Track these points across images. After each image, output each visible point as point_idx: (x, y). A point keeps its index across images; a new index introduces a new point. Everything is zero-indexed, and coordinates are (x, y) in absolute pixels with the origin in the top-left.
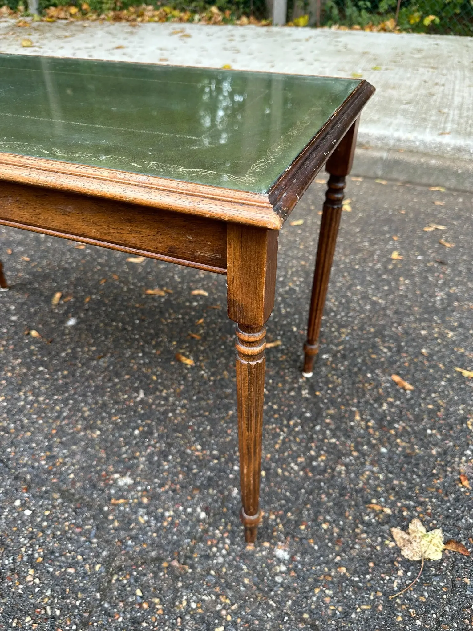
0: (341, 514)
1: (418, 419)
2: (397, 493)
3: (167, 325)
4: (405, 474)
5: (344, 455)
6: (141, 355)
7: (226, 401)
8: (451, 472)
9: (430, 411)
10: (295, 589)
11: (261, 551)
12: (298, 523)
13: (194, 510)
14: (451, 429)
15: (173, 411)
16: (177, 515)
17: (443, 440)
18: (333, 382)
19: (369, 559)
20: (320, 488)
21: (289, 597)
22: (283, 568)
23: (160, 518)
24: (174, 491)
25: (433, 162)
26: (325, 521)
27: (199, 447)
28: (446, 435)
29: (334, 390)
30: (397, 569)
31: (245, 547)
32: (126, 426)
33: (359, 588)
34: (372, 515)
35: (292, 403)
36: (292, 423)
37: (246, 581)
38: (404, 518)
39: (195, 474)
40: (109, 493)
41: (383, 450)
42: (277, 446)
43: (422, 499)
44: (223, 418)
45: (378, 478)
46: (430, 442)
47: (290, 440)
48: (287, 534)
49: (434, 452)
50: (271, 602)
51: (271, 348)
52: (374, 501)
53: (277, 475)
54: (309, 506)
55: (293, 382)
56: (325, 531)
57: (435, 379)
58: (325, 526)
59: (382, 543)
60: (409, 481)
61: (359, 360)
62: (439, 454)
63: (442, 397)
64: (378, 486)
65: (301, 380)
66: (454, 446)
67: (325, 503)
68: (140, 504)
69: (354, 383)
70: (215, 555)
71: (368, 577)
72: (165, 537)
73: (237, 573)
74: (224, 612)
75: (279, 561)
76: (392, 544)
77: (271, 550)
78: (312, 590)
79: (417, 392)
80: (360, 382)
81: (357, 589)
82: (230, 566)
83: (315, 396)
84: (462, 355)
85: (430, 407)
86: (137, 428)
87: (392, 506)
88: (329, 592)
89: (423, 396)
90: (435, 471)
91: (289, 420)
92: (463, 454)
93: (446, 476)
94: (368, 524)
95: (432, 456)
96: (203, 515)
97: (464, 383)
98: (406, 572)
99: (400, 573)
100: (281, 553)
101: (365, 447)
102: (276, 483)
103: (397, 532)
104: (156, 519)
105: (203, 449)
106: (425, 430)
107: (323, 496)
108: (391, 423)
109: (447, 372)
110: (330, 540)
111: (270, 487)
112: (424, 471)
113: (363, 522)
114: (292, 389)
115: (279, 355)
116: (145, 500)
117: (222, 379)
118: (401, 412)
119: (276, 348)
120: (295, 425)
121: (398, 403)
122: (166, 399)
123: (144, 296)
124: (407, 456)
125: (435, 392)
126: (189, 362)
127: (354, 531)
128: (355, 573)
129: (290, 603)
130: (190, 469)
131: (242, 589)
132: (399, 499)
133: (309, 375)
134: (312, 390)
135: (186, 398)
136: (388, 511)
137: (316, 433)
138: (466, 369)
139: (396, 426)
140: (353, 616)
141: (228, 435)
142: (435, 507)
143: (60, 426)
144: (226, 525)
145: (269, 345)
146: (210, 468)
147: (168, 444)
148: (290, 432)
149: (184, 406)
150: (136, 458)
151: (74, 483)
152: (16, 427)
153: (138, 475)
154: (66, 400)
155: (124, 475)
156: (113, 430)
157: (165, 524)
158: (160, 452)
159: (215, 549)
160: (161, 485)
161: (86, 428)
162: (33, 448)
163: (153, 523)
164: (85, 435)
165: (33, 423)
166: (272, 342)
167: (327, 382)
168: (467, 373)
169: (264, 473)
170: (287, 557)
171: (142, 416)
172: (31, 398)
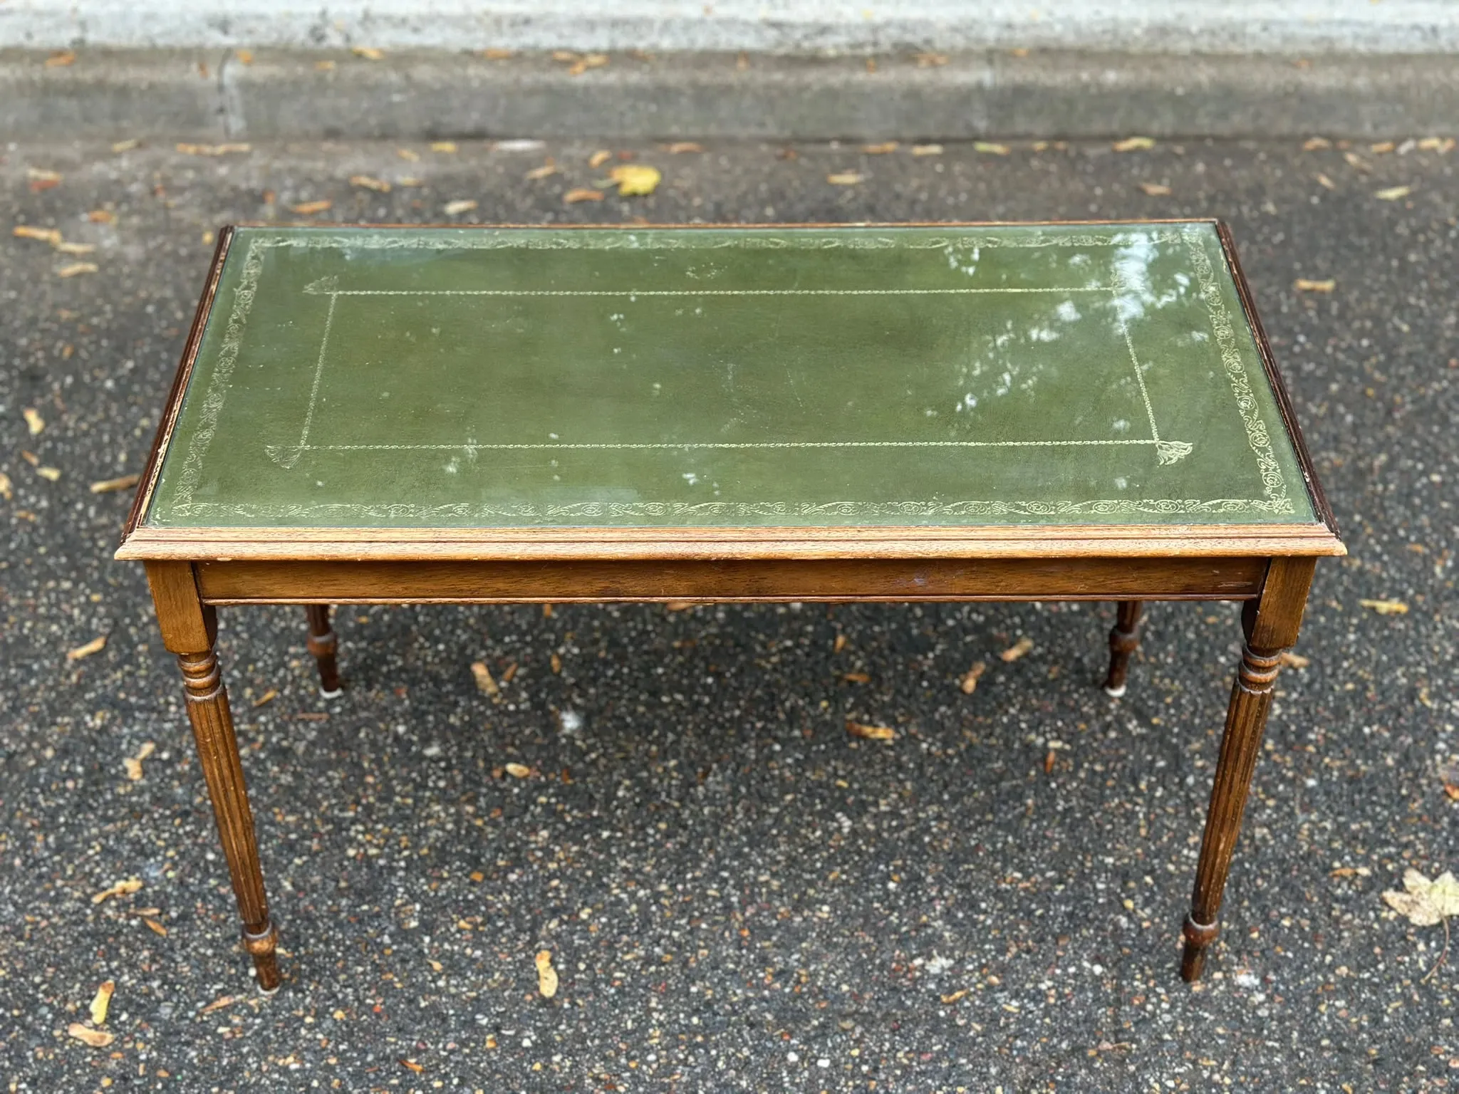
0: (1300, 898)
1: (1340, 714)
2: (1364, 843)
3: (775, 670)
4: (1363, 811)
5: (1255, 810)
6: (777, 747)
7: (1005, 785)
8: (1429, 785)
9: (1353, 695)
10: (1292, 1017)
11: (1215, 986)
12: (1244, 932)
13: (1080, 967)
14: (1399, 715)
15: (927, 830)
16: (1059, 983)
17: (1394, 738)
18: (1169, 692)
19: (1371, 945)
20: (1247, 872)
21: (1292, 1029)
22: (1262, 997)
23: (1038, 996)
24: (1028, 951)
25: (1111, 77)
26: (1282, 916)
27: (1018, 875)
28: (1395, 728)
29: (1177, 704)
30: (1415, 945)
31: (1189, 991)
32: (865, 882)
33: (1376, 985)
34: (1345, 885)
35: (1123, 751)
36: (1143, 785)
37: (1220, 1030)
38: (1391, 875)
39: (1041, 917)
40: (929, 991)
41: (1311, 783)
42: (1143, 832)
43: (1404, 839)
44: (1023, 815)
45: (1325, 829)
46: (1375, 748)
47: (1157, 816)
48: (1238, 953)
49: (1390, 762)
50: (1270, 1044)
51: (1019, 658)
52: (1337, 864)
53: (1171, 875)
54: (1246, 903)
55: (1099, 714)
56: (1290, 929)
57: (1334, 632)
58: (1286, 923)
59: (1377, 918)
60: (1373, 819)
61: (1191, 636)
62: (1399, 763)
63: (1362, 663)
64: (1330, 841)
65: (1112, 706)
66: (1416, 742)
67: (1267, 891)
68: (990, 987)
69: (1204, 683)
70: (1154, 1015)
71: (1381, 967)
72: (1067, 1017)
73: (1203, 1026)
74: (1217, 1077)
75: (1250, 991)
76: (1392, 915)
77: (1228, 980)
78: (1314, 1010)
79: (1316, 665)
80: (1213, 677)
81: (1375, 989)
82: (1186, 1021)
83: (1154, 728)
84: (1361, 572)
85: (1350, 686)
86: (888, 877)
87: (1366, 861)
88: (1340, 1003)
89: (1329, 671)
90: (1404, 792)
91: (1135, 782)
92: (1434, 752)
93: (1423, 794)
94: (1345, 900)
95: (1388, 769)
96: (1098, 969)
97: (1386, 626)
98: (1427, 944)
99: (1421, 947)
100: (1245, 979)
101: (1281, 787)
102: (1177, 887)
103: (1390, 895)
104: (1033, 999)
105: (1027, 877)
106: (1359, 730)
107: (1259, 882)
108: (1300, 734)
109: (1350, 615)
110: (1304, 939)
111: (1171, 896)
112: (1389, 796)
113: (1337, 900)
114: (1106, 728)
115: (1044, 669)
116: (994, 980)
117: (971, 746)
118: (1307, 711)
119: (1027, 655)
120: (1151, 788)
121: (1295, 696)
122: (895, 814)
123: (672, 619)
124: (1351, 781)
125: (1346, 658)
126: (883, 733)
127: (1329, 915)
128: (1360, 968)
129: (1295, 1035)
130: (1030, 913)
131: (1221, 1042)
132: (1371, 850)
133: (1119, 692)
134: (1144, 719)
135: (930, 803)
136: (1364, 871)
137: (1191, 789)
138: (1378, 599)
139: (1312, 736)
140: (1386, 1019)
141: (1052, 840)
142: (1428, 844)
143: (746, 921)
144: (1142, 971)
145: (1012, 654)
146: (1060, 900)
147: (960, 886)
148: (1150, 802)
149: (939, 818)
150: (926, 925)
151: (857, 998)
152: (666, 951)
153: (952, 949)
154: (713, 875)
155: (930, 957)
156: (848, 896)
157: (1052, 1001)
158: (959, 905)
159: (1149, 1007)
160: (1003, 950)
161: (797, 909)
162: (734, 972)
163: (1031, 1006)
164: (805, 919)
165: (691, 932)
166: (1011, 646)
167: (1159, 695)
168: (1383, 607)
169: (1148, 879)
170: (1257, 982)
171: (877, 857)
172: (641, 893)
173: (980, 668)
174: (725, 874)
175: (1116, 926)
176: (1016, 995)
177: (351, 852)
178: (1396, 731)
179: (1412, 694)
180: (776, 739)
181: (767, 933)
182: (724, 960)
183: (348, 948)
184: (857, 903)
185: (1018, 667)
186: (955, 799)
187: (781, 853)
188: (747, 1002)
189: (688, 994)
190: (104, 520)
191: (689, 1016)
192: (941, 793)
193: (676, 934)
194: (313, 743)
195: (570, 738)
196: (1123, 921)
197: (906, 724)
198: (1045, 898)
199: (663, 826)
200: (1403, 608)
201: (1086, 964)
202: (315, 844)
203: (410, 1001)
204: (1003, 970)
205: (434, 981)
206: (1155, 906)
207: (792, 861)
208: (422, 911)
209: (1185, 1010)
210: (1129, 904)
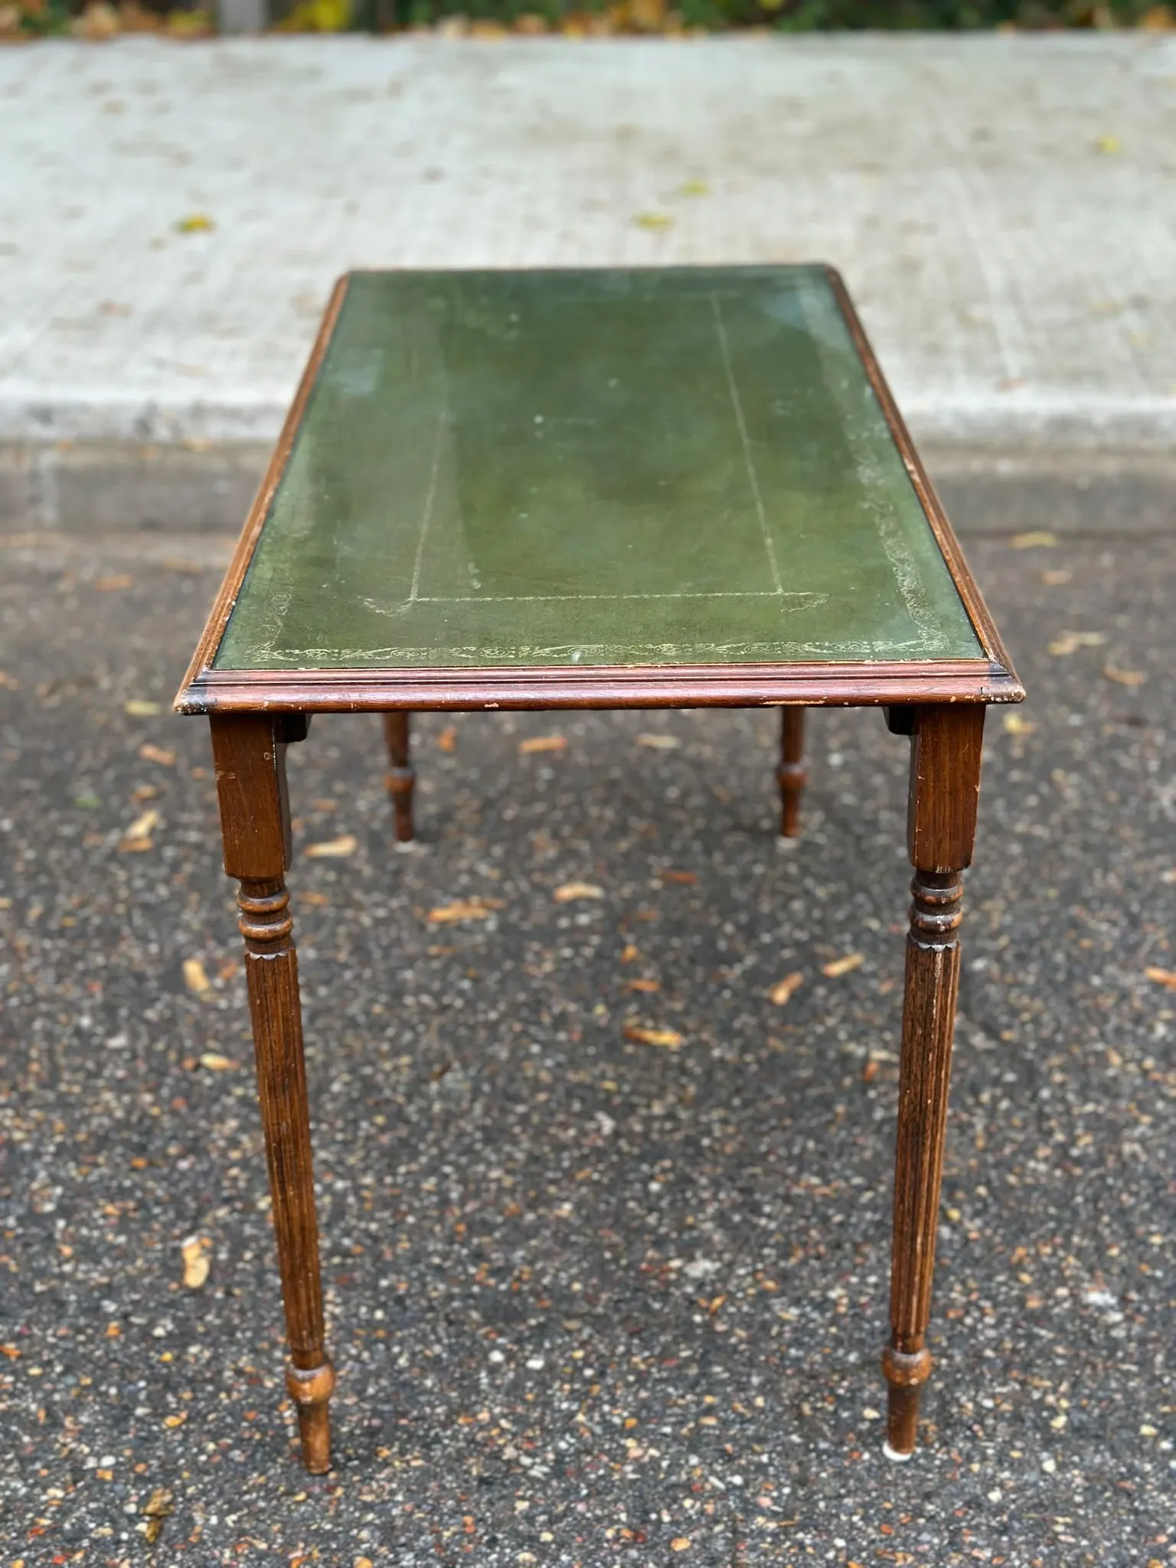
3: (546, 977)
5: (1127, 1125)
6: (536, 1049)
7: (812, 1092)
10: (1156, 1340)
11: (1058, 1303)
12: (1101, 1248)
13: (883, 1276)
15: (708, 1132)
16: (855, 1292)
18: (1026, 1009)
20: (1110, 1188)
21: (1155, 1352)
23: (823, 1305)
24: (818, 1257)
26: (1152, 1234)
27: (815, 1180)
29: (1036, 1021)
31: (1023, 1306)
32: (621, 1182)
35: (962, 1065)
36: (985, 1097)
37: (1060, 1350)
39: (840, 1224)
40: (685, 1296)
42: (980, 1143)
44: (830, 1123)
47: (1000, 1129)
48: (1091, 1270)
50: (1125, 1367)
51: (845, 973)
53: (1011, 1188)
54: (1106, 1219)
56: (1161, 1246)
58: (1156, 1240)
61: (1060, 958)
67: (1133, 1208)
68: (764, 1293)
69: (1071, 1002)
70: (973, 1329)
72: (859, 1328)
73: (1038, 1344)
74: (1050, 1399)
75: (1103, 1309)
77: (1075, 1297)
80: (1084, 996)
82: (1016, 1338)
83: (1005, 1043)
86: (652, 1178)
100: (1098, 1297)
101: (1160, 1107)
102: (1017, 1200)
104: (818, 1307)
105: (827, 1183)
107: (1125, 1198)
111: (1010, 1209)
115: (875, 984)
116: (771, 1285)
117: (774, 1054)
119: (855, 970)
120: (995, 1100)
122: (670, 1116)
126: (668, 1038)
129: (1159, 1358)
130: (825, 1219)
131: (1060, 1362)
134: (992, 1034)
135: (717, 1106)
137: (1045, 1102)
141: (863, 1148)
143: (464, 1216)
144: (963, 1282)
145: (837, 969)
146: (866, 1207)
147: (742, 1190)
148: (992, 1113)
149: (725, 1121)
150: (692, 1227)
151: (591, 1299)
152: (357, 1242)
153: (720, 1253)
154: (432, 1170)
155: (691, 1259)
156: (597, 1196)
157: (842, 1309)
158: (736, 1207)
159: (969, 1321)
160: (786, 1255)
161: (532, 1206)
162: (439, 1267)
163: (815, 1315)
164: (540, 1217)
165: (393, 1227)
166: (837, 960)
167: (1014, 1012)
169: (982, 1190)
170: (1113, 1301)
171: (641, 1158)
172: (339, 1185)
173: (795, 980)
176: (797, 1302)
180: (536, 1041)
181: (488, 1228)
182: (430, 1254)
184: (607, 1203)
185: (843, 981)
186: (746, 1104)
187: (521, 1151)
188: (450, 1297)
189: (375, 1287)
191: (372, 1310)
192: (730, 1098)
193: (373, 1227)
196: (945, 1231)
197: (697, 1032)
198: (849, 1204)
199: (380, 1120)
204: (784, 1277)
205: (60, 1264)
206: (988, 1217)
207: (533, 1158)
209: (1016, 1326)
210: (955, 1214)
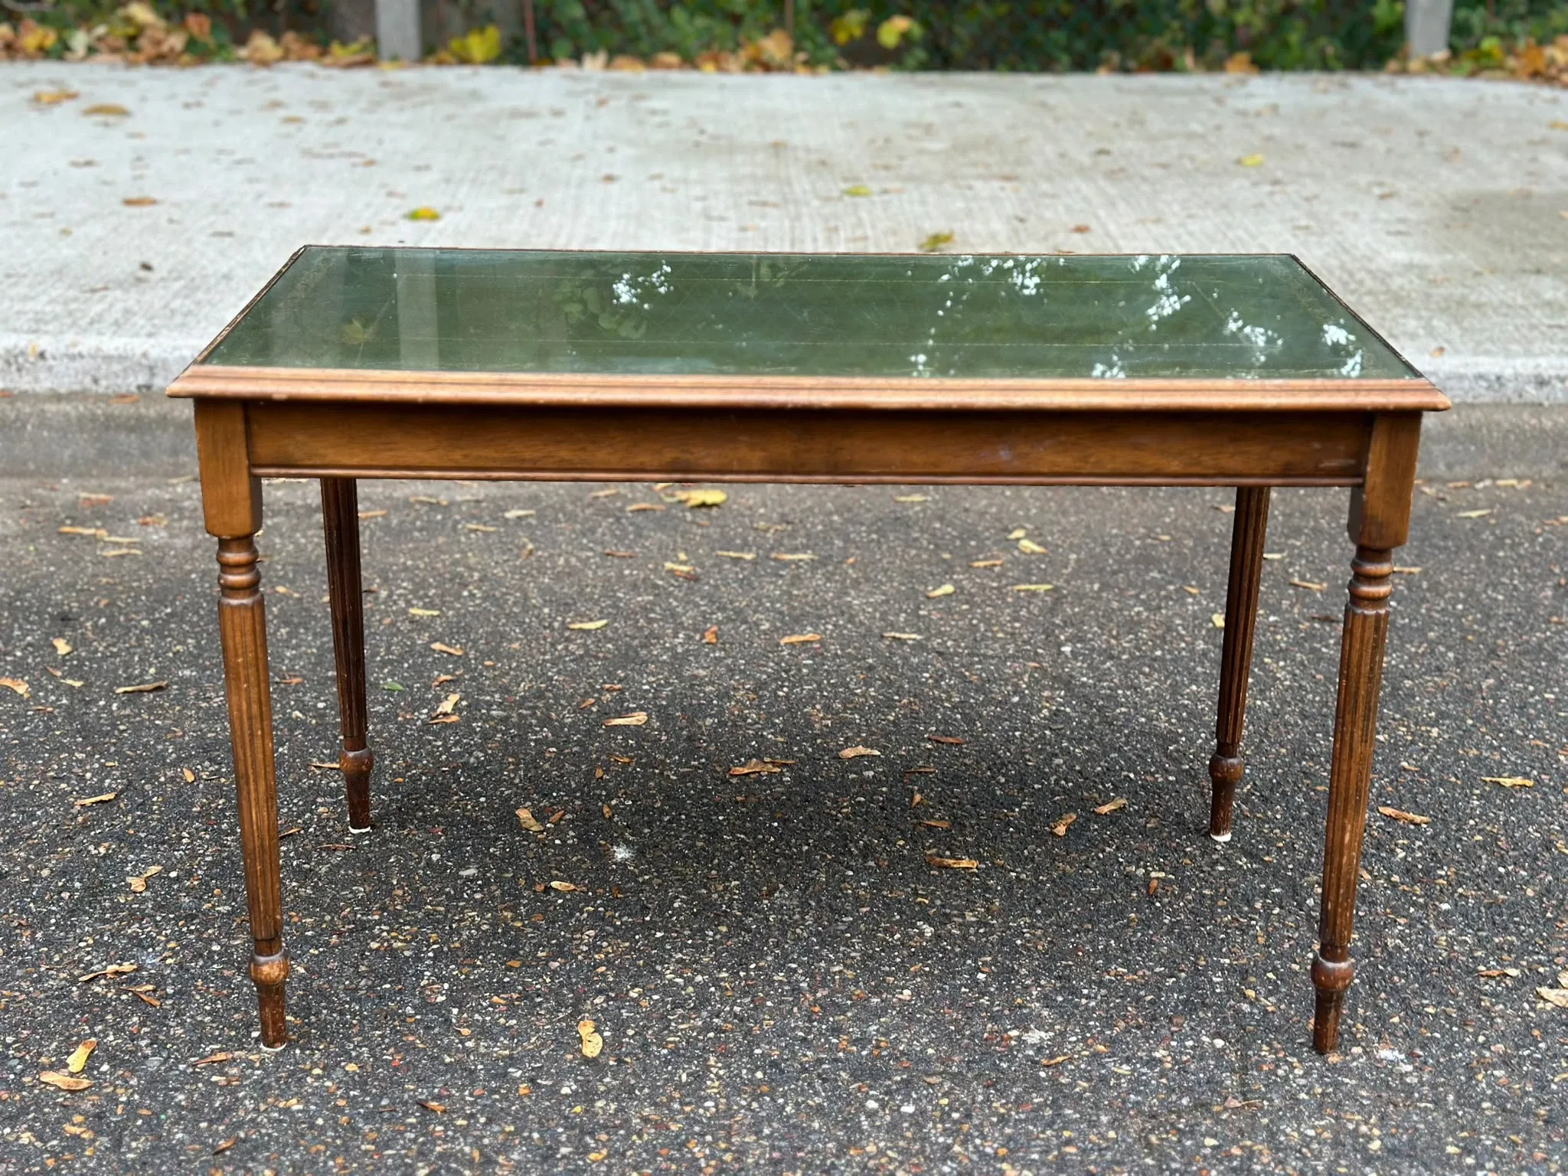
0: (1443, 993)
1: (1470, 858)
2: (1510, 952)
3: (847, 818)
4: (1506, 928)
5: (1385, 926)
6: (850, 874)
7: (1104, 903)
9: (1483, 846)
10: (1445, 1084)
11: (1354, 1059)
12: (1383, 1018)
13: (1198, 1041)
15: (1019, 935)
16: (1176, 1052)
17: (1532, 876)
18: (1280, 839)
19: (1528, 1029)
20: (1382, 973)
21: (1446, 1093)
22: (1409, 1068)
23: (1152, 1062)
24: (1139, 1027)
26: (1425, 1006)
27: (1123, 970)
28: (1532, 868)
29: (1290, 848)
31: (1326, 1062)
32: (950, 973)
33: (1539, 1060)
34: (1493, 983)
35: (1233, 881)
36: (1258, 906)
37: (1364, 1093)
38: (1544, 976)
39: (1152, 1002)
40: (1027, 1057)
41: (1445, 907)
42: (1261, 940)
43: (1555, 951)
44: (1127, 926)
45: (1466, 942)
46: (1513, 883)
48: (1378, 1034)
49: (1530, 893)
50: (1422, 1105)
51: (1113, 812)
52: (1482, 968)
53: (1296, 973)
54: (1383, 996)
55: (1204, 853)
56: (1435, 1015)
57: (1456, 799)
58: (1430, 1011)
59: (1533, 1009)
60: (1519, 934)
61: (1300, 800)
62: (1540, 894)
63: (1489, 821)
64: (1471, 951)
65: (1218, 848)
66: (1557, 879)
67: (1405, 987)
68: (1096, 1055)
70: (1286, 1079)
71: (1543, 1046)
72: (1186, 1079)
73: (1344, 1089)
74: (1363, 1129)
75: (1394, 1063)
76: (1549, 1006)
77: (1369, 1054)
78: (1470, 1078)
79: (1439, 822)
81: (1537, 1063)
82: (1324, 1085)
83: (1266, 864)
84: (1479, 757)
85: (1478, 838)
86: (976, 970)
87: (1515, 965)
88: (1500, 1073)
89: (1454, 826)
90: (1549, 915)
91: (1249, 903)
94: (1495, 994)
95: (1529, 898)
96: (1219, 1043)
97: (1513, 796)
100: (1389, 1054)
101: (1412, 910)
103: (1544, 991)
104: (1146, 1064)
105: (1133, 971)
106: (1493, 869)
107: (1396, 979)
108: (1427, 872)
109: (1472, 787)
110: (1452, 1024)
111: (1299, 989)
112: (1532, 918)
113: (1485, 994)
114: (1213, 863)
115: (1141, 821)
116: (1101, 1048)
117: (1064, 875)
118: (1435, 854)
119: (1121, 810)
120: (1267, 907)
121: (1418, 843)
122: (982, 923)
124: (1489, 906)
125: (1472, 818)
126: (967, 864)
127: (1479, 1007)
128: (1518, 1047)
129: (1451, 1098)
130: (1139, 998)
131: (1365, 1102)
132: (1519, 957)
133: (1226, 837)
134: (1255, 858)
135: (1021, 916)
136: (1513, 972)
137: (1311, 909)
138: (1500, 776)
139: (1441, 873)
140: (1555, 1086)
141: (1159, 945)
143: (816, 1000)
144: (1269, 1044)
145: (1105, 809)
146: (1171, 989)
147: (1058, 978)
148: (1267, 917)
149: (1032, 926)
150: (1020, 1007)
151: (945, 1061)
152: (726, 1021)
153: (1052, 1025)
154: (779, 966)
155: (1027, 1030)
156: (931, 984)
157: (1169, 1066)
158: (1058, 991)
159: (1280, 1072)
160: (1109, 1026)
161: (874, 992)
162: (804, 1040)
163: (1145, 1070)
164: (884, 1000)
165: (754, 1008)
166: (1104, 803)
167: (1270, 841)
168: (1507, 782)
169: (1270, 975)
170: (1403, 1057)
171: (964, 955)
172: (699, 978)
173: (1071, 818)
174: (794, 966)
175: (1238, 1011)
176: (1128, 1060)
177: (374, 945)
178: (1534, 872)
179: (1548, 845)
180: (849, 868)
181: (841, 1010)
182: (793, 1029)
183: (366, 1018)
184: (943, 990)
185: (1113, 818)
186: (1048, 914)
187: (855, 951)
188: (820, 1061)
189: (751, 1055)
190: (128, 712)
191: (752, 1071)
192: (1033, 909)
193: (737, 1009)
194: (338, 866)
195: (623, 864)
196: (1246, 1007)
197: (992, 858)
198: (1155, 987)
199: (724, 929)
200: (1529, 783)
201: (1205, 1039)
202: (334, 939)
203: (432, 1058)
204: (1112, 1042)
205: (462, 1042)
206: (1280, 996)
207: (867, 957)
208: (450, 989)
209: (1322, 1077)
210: (1251, 993)
